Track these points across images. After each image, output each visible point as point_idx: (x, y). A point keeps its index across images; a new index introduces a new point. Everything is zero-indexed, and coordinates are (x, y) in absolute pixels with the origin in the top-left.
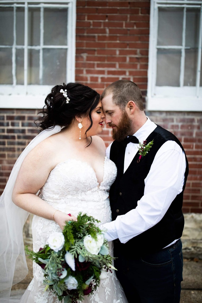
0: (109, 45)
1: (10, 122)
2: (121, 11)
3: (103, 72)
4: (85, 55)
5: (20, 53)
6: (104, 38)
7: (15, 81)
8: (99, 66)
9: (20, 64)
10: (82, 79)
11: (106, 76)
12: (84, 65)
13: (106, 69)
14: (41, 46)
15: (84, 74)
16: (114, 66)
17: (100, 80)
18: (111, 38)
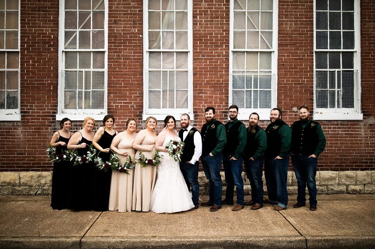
0: (124, 90)
1: (75, 127)
2: (129, 75)
3: (121, 103)
4: (112, 95)
5: (80, 93)
6: (121, 87)
7: (77, 107)
8: (119, 100)
9: (80, 98)
10: (111, 106)
11: (122, 104)
12: (112, 100)
13: (123, 101)
14: (91, 90)
15: (112, 104)
16: (126, 100)
17: (119, 107)
18: (125, 87)
